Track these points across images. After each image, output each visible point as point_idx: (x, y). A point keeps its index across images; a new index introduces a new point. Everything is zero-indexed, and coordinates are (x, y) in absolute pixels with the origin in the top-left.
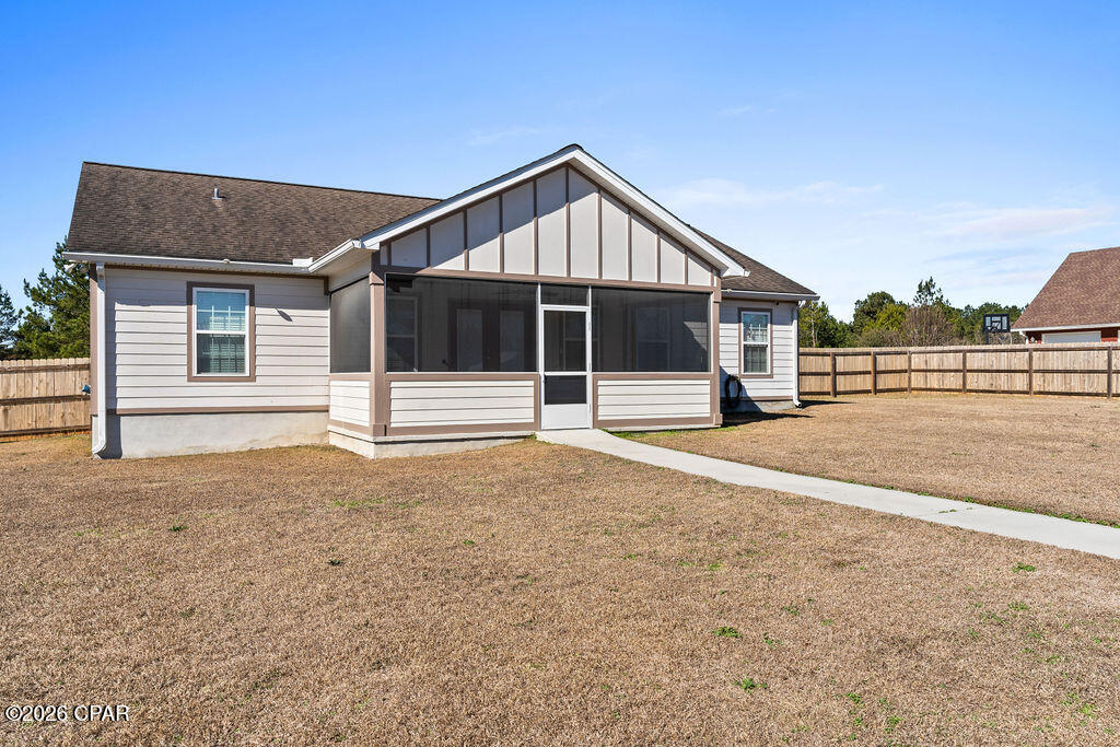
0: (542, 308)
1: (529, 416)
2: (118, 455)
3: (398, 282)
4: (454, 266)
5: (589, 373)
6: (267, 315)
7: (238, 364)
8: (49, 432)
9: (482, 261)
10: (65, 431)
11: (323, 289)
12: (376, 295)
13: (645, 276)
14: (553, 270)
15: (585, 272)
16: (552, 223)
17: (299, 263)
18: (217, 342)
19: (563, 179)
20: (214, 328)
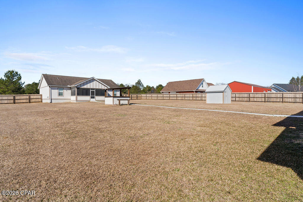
0: (91, 91)
1: (89, 100)
2: (52, 102)
3: (78, 88)
4: (83, 87)
5: (95, 96)
6: (65, 91)
7: (62, 95)
8: (36, 102)
9: (85, 87)
10: (38, 102)
11: (70, 88)
12: (76, 90)
13: (100, 88)
14: (92, 87)
15: (95, 87)
16: (91, 84)
17: (68, 86)
18: (60, 93)
19: (93, 80)
20: (60, 92)
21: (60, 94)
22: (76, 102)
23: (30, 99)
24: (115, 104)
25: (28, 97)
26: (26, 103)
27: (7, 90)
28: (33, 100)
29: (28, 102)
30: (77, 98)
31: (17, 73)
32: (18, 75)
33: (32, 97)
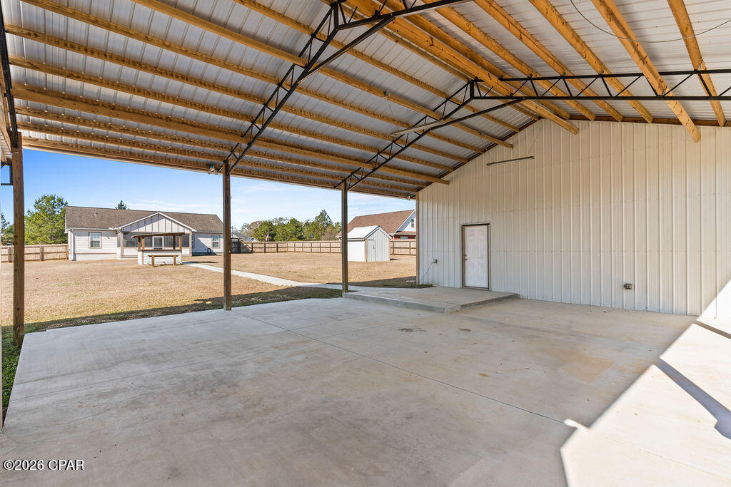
0: (153, 237)
2: (75, 260)
3: (125, 233)
4: (136, 231)
5: (163, 247)
6: (104, 238)
7: (98, 246)
9: (142, 230)
11: (116, 233)
12: (122, 235)
13: (175, 231)
14: (156, 231)
15: (162, 231)
16: (155, 224)
17: (110, 229)
18: (95, 242)
19: (157, 216)
20: (94, 240)
21: (93, 244)
22: (120, 259)
23: (42, 253)
24: (145, 263)
25: (38, 250)
26: (35, 260)
27: (38, 234)
28: (50, 256)
29: (39, 258)
30: (122, 252)
31: (60, 200)
32: (63, 204)
33: (47, 250)
